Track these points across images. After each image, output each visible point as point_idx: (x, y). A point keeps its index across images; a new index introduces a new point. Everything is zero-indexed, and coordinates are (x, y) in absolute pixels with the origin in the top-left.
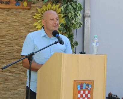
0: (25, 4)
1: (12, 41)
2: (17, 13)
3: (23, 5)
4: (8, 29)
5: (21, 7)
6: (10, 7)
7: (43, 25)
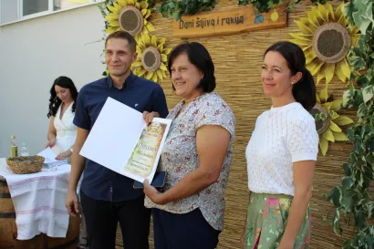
0: (274, 16)
1: (255, 98)
2: (264, 38)
3: (270, 20)
4: (245, 72)
5: (266, 24)
6: (247, 28)
7: (315, 56)
